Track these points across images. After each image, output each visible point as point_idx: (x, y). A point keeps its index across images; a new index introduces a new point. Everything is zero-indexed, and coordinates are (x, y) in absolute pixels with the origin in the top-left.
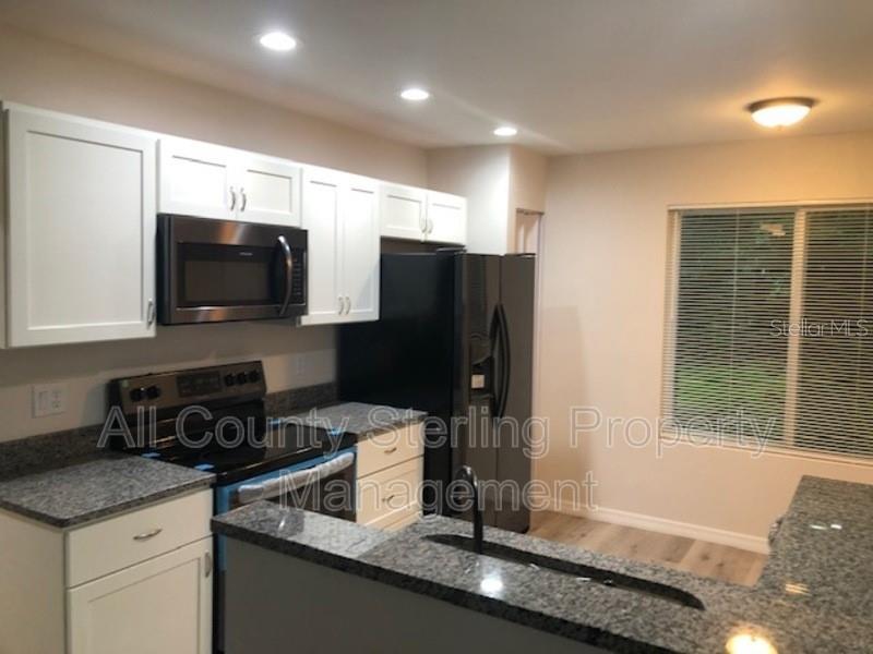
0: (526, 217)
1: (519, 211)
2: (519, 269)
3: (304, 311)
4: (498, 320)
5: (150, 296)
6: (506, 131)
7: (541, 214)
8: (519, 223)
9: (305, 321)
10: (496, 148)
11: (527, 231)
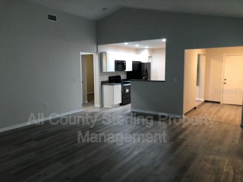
0: (150, 57)
1: (149, 57)
2: (149, 64)
3: (125, 69)
4: (146, 71)
5: (114, 68)
6: (147, 47)
7: (151, 57)
8: (149, 58)
9: (126, 71)
10: (146, 49)
11: (150, 59)
